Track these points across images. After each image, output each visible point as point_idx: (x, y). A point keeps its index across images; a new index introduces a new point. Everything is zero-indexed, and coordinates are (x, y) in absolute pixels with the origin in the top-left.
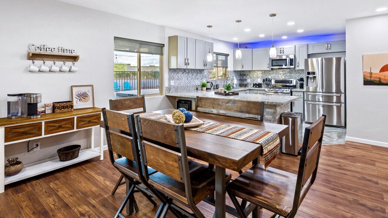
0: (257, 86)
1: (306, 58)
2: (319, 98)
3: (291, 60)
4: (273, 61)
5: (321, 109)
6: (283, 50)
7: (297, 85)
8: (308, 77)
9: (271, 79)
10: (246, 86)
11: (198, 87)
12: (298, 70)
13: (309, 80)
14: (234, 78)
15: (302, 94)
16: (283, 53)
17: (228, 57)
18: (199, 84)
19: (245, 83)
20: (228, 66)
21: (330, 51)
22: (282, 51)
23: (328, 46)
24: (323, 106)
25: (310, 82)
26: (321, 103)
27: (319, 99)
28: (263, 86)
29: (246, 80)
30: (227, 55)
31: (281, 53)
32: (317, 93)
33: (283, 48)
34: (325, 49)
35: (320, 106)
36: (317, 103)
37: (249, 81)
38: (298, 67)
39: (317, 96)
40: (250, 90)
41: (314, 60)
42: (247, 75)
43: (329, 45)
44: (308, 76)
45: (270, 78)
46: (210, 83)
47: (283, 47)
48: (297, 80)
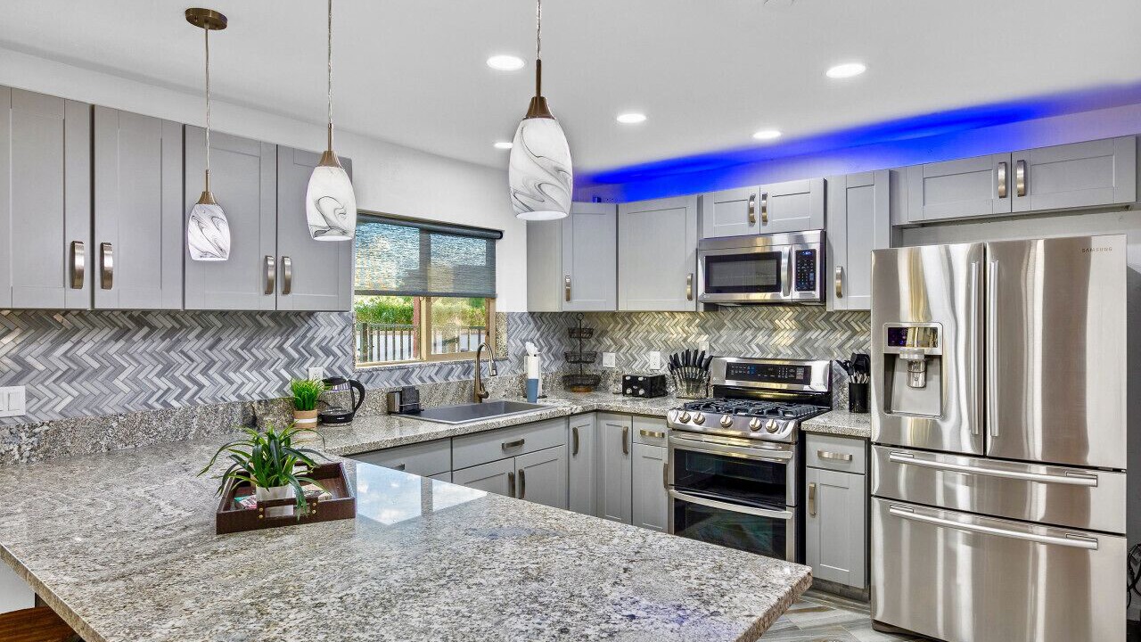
0: (641, 392)
1: (885, 245)
2: (950, 484)
3: (805, 259)
4: (716, 267)
5: (964, 553)
6: (764, 209)
7: (835, 391)
8: (890, 361)
9: (706, 356)
10: (594, 384)
11: (259, 413)
12: (841, 312)
13: (900, 375)
14: (531, 348)
15: (858, 451)
16: (765, 220)
17: (499, 244)
18: (273, 395)
19: (591, 370)
20: (498, 291)
21: (1021, 205)
22: (757, 214)
23: (1009, 180)
24: (975, 540)
25: (906, 388)
26: (964, 520)
27: (950, 493)
28: (671, 389)
29: (594, 357)
30: (492, 236)
31: (752, 221)
32: (940, 457)
33: (765, 197)
34: (994, 196)
35: (955, 539)
36: (941, 518)
37: (609, 360)
38: (839, 295)
39: (939, 474)
40: (597, 411)
41: (930, 254)
42: (604, 333)
43: (1020, 173)
44: (893, 350)
45: (703, 353)
46: (345, 386)
47: (767, 188)
48: (834, 363)
